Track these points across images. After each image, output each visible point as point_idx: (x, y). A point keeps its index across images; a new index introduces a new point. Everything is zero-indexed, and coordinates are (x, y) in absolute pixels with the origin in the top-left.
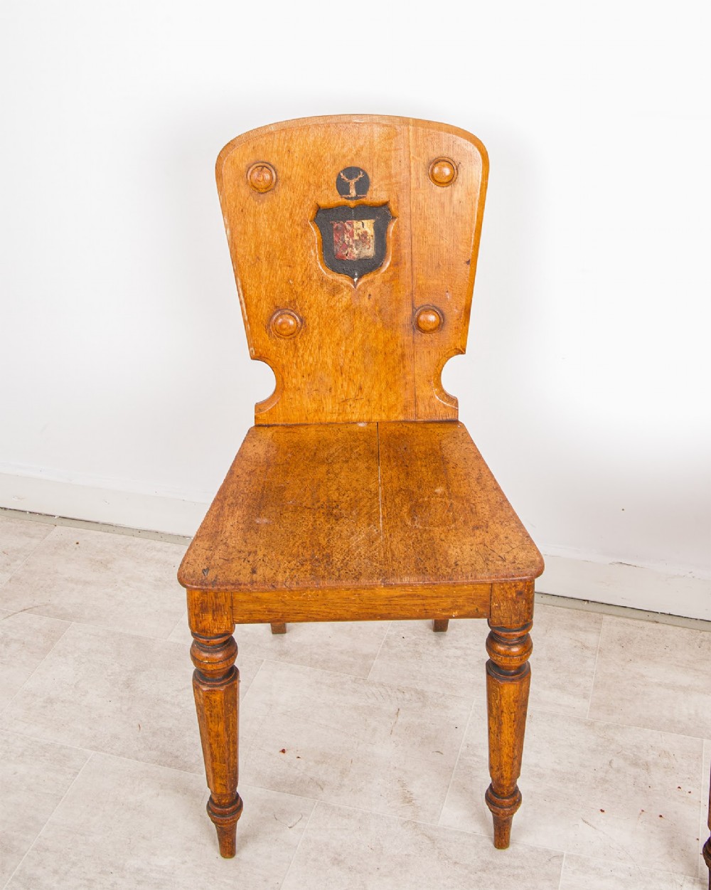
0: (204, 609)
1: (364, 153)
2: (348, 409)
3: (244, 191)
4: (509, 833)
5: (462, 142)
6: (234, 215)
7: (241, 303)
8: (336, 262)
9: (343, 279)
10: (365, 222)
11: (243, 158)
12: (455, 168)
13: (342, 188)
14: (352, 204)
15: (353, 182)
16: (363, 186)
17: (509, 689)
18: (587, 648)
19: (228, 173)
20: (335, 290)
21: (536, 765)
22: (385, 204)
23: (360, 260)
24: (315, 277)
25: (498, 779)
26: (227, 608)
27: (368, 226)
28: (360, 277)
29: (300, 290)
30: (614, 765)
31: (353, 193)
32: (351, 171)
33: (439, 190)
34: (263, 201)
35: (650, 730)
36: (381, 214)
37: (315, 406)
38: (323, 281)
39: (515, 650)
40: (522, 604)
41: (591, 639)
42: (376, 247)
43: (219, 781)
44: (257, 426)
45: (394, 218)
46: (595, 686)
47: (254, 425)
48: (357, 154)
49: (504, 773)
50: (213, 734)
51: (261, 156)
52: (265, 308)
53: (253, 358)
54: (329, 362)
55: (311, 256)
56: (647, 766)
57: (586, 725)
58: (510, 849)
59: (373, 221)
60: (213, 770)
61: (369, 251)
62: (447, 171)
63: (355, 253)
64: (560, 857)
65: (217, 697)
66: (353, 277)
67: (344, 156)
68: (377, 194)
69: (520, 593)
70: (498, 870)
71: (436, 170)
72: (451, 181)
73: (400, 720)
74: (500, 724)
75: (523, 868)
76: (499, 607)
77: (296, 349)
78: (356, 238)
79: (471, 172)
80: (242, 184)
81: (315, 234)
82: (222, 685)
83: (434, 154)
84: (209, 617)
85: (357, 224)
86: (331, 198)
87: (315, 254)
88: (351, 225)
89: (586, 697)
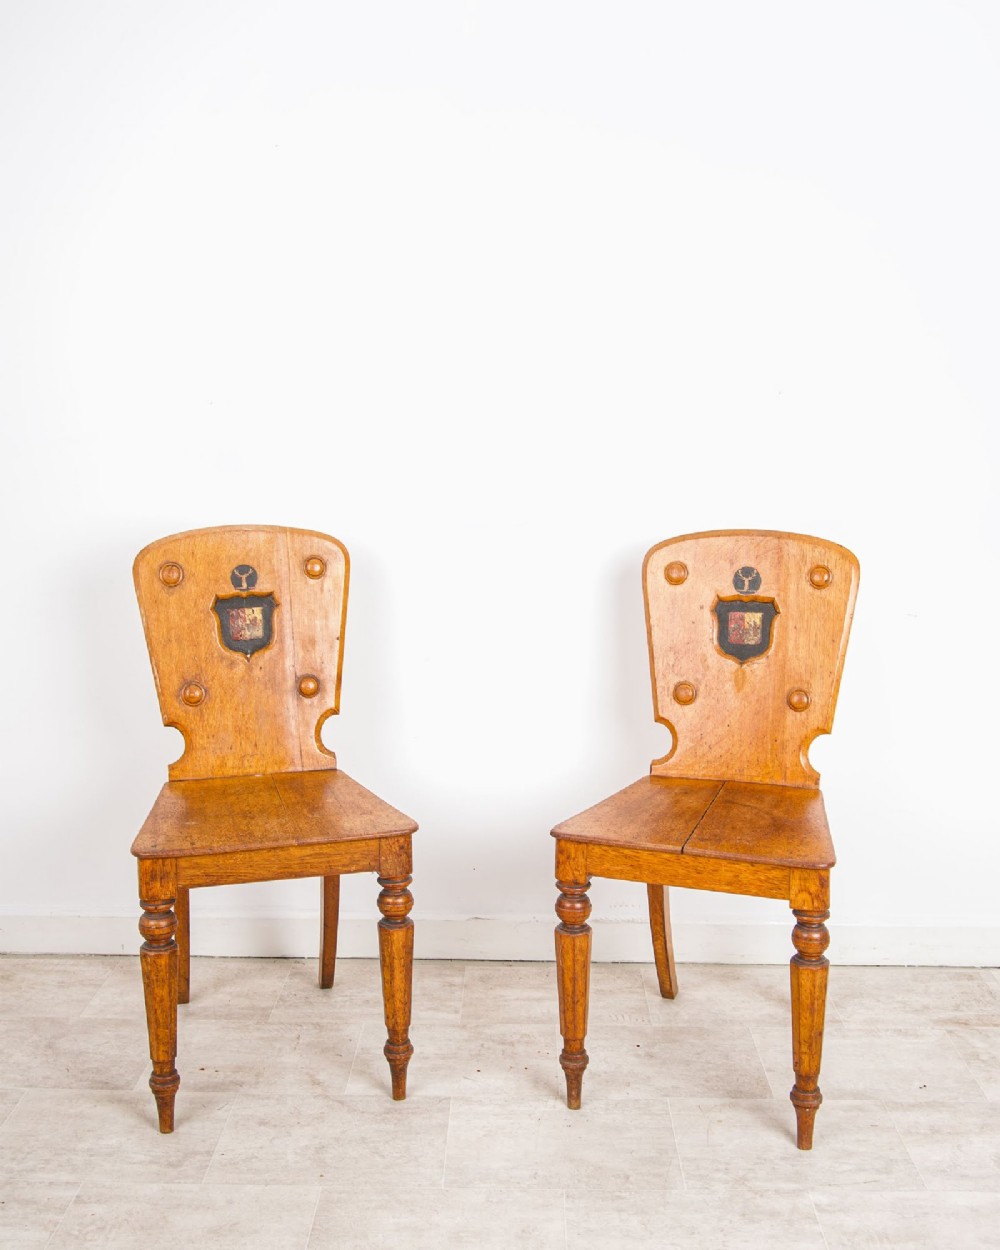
0: (153, 878)
1: (252, 554)
2: (246, 763)
3: (158, 586)
4: (404, 1085)
5: (328, 544)
6: (149, 607)
7: (155, 678)
8: (231, 641)
9: (238, 657)
10: (255, 609)
11: (157, 559)
12: (324, 565)
13: (236, 582)
14: (244, 594)
15: (244, 577)
16: (252, 580)
17: (398, 935)
18: (454, 985)
19: (144, 571)
20: (232, 664)
22: (270, 594)
23: (251, 640)
24: (216, 654)
25: (394, 1027)
26: (172, 875)
27: (257, 613)
28: (252, 654)
29: (203, 665)
30: (485, 1046)
31: (245, 585)
32: (243, 569)
33: (312, 582)
34: (173, 594)
36: (268, 602)
37: (218, 762)
38: (222, 658)
39: (400, 900)
40: (404, 856)
42: (265, 629)
43: (162, 1048)
44: (171, 781)
45: (278, 605)
47: (167, 780)
48: (247, 555)
49: (399, 1021)
50: (158, 999)
51: (171, 558)
52: (175, 682)
53: (166, 725)
54: (230, 723)
55: (212, 637)
57: (459, 1027)
58: (407, 1100)
59: (260, 608)
60: (157, 1036)
61: (259, 632)
62: (317, 568)
63: (247, 634)
64: (450, 1098)
65: (163, 962)
66: (247, 654)
67: (237, 557)
68: (262, 586)
69: (402, 848)
71: (309, 567)
72: (320, 575)
73: (301, 1041)
74: (392, 971)
76: (387, 860)
77: (202, 715)
78: (248, 622)
79: (336, 568)
80: (156, 580)
81: (214, 621)
82: (166, 950)
83: (308, 553)
84: (158, 884)
85: (248, 611)
86: (229, 590)
87: (216, 635)
88: (244, 612)
89: (456, 1012)
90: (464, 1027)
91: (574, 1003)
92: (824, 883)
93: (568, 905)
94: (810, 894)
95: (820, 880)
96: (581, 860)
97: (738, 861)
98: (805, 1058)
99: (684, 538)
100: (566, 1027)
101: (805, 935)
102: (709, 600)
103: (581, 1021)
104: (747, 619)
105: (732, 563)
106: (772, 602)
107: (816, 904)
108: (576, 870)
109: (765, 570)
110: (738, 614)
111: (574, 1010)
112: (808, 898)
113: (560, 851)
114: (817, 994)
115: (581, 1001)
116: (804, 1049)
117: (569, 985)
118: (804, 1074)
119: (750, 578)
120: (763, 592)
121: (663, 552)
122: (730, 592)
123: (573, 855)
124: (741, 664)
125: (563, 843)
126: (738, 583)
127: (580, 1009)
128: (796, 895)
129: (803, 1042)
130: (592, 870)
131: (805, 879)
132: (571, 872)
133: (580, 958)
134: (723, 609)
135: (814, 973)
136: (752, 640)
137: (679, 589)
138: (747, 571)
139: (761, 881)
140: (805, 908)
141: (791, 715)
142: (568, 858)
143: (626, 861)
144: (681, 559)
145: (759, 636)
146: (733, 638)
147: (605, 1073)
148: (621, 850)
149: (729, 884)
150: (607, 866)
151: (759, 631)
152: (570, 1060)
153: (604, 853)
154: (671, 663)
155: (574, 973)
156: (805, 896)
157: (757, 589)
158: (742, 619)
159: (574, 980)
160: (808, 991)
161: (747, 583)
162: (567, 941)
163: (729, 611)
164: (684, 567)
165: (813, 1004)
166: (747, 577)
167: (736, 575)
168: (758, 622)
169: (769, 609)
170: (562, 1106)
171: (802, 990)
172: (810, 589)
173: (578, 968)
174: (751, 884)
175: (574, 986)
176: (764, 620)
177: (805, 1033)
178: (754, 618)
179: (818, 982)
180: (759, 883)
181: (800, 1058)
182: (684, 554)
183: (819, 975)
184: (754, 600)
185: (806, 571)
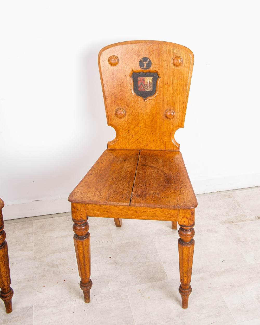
4: (11, 306)
18: (29, 233)
21: (18, 279)
30: (46, 270)
35: (56, 254)
41: (30, 230)
46: (34, 245)
49: (5, 285)
56: (57, 266)
57: (33, 259)
58: (13, 311)
64: (32, 307)
70: (10, 321)
75: (19, 316)
89: (31, 250)
90: (35, 259)
91: (84, 266)
92: (193, 213)
93: (78, 228)
94: (187, 218)
95: (191, 212)
96: (84, 210)
97: (155, 208)
98: (186, 279)
99: (116, 44)
100: (82, 275)
101: (184, 233)
102: (129, 72)
103: (88, 271)
104: (146, 80)
105: (138, 56)
106: (157, 72)
107: (190, 222)
108: (81, 215)
109: (153, 59)
110: (142, 78)
111: (85, 268)
112: (187, 220)
113: (73, 207)
114: (190, 255)
115: (88, 264)
116: (185, 275)
117: (82, 259)
118: (185, 284)
119: (146, 62)
120: (152, 69)
121: (107, 51)
122: (137, 68)
123: (79, 209)
124: (145, 100)
125: (74, 204)
126: (141, 64)
127: (87, 267)
128: (181, 219)
129: (184, 273)
130: (88, 214)
131: (185, 213)
132: (79, 216)
133: (86, 248)
134: (135, 76)
135: (189, 248)
136: (149, 89)
137: (115, 68)
138: (145, 59)
139: (165, 214)
140: (185, 224)
141: (166, 121)
142: (77, 210)
143: (105, 210)
144: (116, 54)
145: (152, 87)
146: (140, 89)
147: (98, 277)
148: (102, 206)
149: (152, 216)
150: (95, 212)
151: (152, 85)
152: (85, 287)
153: (94, 207)
154: (114, 101)
155: (84, 255)
156: (185, 219)
157: (150, 67)
158: (144, 80)
159: (84, 257)
160: (187, 255)
161: (145, 65)
162: (80, 243)
163: (138, 77)
164: (117, 58)
165: (188, 259)
166: (145, 62)
167: (141, 61)
168: (151, 81)
169: (156, 76)
170: (82, 301)
171: (184, 255)
172: (173, 67)
173: (85, 253)
174: (161, 216)
175: (84, 259)
176: (153, 80)
177: (185, 270)
178: (149, 80)
179: (190, 251)
180: (164, 215)
181: (183, 279)
182: (116, 52)
183: (191, 249)
184: (149, 72)
185: (171, 59)
